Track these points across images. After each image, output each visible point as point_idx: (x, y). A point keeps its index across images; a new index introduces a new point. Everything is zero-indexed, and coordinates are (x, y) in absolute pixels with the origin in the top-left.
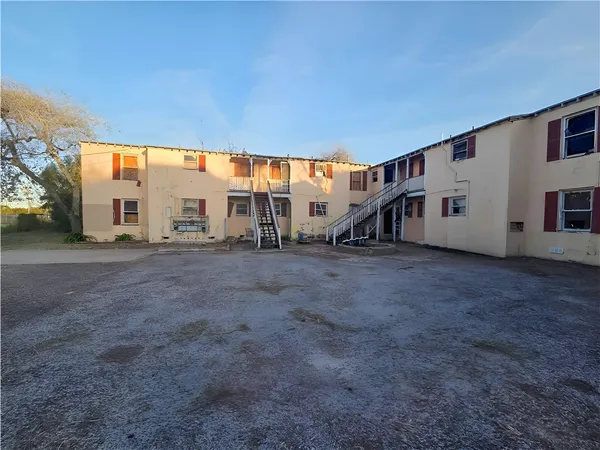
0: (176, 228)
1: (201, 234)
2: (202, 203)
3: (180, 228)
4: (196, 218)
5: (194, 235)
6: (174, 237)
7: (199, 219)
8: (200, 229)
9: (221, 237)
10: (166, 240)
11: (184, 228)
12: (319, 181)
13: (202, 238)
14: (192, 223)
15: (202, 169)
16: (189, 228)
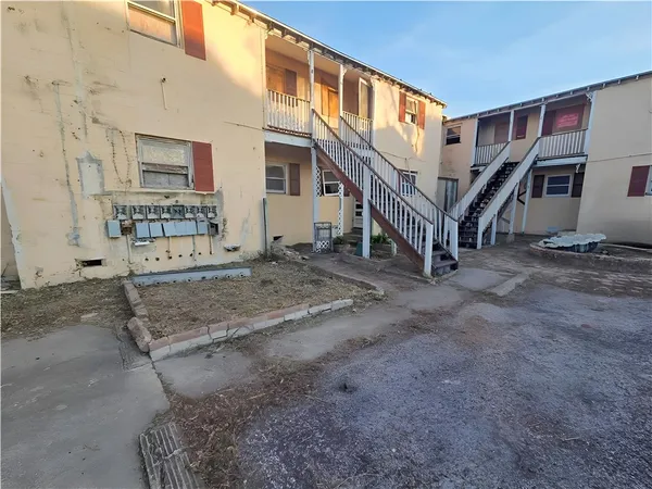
0: (125, 231)
1: (203, 244)
2: (202, 153)
3: (142, 229)
4: (187, 197)
5: (184, 246)
6: (118, 260)
7: (197, 202)
8: (203, 227)
9: (254, 246)
10: (91, 272)
11: (156, 229)
12: (409, 132)
13: (209, 253)
14: (179, 212)
15: (195, 46)
16: (170, 228)
